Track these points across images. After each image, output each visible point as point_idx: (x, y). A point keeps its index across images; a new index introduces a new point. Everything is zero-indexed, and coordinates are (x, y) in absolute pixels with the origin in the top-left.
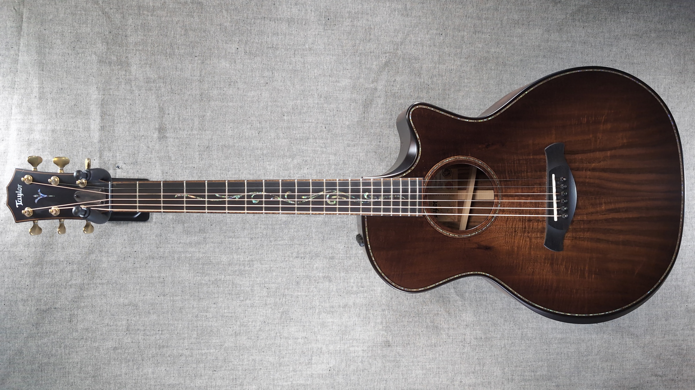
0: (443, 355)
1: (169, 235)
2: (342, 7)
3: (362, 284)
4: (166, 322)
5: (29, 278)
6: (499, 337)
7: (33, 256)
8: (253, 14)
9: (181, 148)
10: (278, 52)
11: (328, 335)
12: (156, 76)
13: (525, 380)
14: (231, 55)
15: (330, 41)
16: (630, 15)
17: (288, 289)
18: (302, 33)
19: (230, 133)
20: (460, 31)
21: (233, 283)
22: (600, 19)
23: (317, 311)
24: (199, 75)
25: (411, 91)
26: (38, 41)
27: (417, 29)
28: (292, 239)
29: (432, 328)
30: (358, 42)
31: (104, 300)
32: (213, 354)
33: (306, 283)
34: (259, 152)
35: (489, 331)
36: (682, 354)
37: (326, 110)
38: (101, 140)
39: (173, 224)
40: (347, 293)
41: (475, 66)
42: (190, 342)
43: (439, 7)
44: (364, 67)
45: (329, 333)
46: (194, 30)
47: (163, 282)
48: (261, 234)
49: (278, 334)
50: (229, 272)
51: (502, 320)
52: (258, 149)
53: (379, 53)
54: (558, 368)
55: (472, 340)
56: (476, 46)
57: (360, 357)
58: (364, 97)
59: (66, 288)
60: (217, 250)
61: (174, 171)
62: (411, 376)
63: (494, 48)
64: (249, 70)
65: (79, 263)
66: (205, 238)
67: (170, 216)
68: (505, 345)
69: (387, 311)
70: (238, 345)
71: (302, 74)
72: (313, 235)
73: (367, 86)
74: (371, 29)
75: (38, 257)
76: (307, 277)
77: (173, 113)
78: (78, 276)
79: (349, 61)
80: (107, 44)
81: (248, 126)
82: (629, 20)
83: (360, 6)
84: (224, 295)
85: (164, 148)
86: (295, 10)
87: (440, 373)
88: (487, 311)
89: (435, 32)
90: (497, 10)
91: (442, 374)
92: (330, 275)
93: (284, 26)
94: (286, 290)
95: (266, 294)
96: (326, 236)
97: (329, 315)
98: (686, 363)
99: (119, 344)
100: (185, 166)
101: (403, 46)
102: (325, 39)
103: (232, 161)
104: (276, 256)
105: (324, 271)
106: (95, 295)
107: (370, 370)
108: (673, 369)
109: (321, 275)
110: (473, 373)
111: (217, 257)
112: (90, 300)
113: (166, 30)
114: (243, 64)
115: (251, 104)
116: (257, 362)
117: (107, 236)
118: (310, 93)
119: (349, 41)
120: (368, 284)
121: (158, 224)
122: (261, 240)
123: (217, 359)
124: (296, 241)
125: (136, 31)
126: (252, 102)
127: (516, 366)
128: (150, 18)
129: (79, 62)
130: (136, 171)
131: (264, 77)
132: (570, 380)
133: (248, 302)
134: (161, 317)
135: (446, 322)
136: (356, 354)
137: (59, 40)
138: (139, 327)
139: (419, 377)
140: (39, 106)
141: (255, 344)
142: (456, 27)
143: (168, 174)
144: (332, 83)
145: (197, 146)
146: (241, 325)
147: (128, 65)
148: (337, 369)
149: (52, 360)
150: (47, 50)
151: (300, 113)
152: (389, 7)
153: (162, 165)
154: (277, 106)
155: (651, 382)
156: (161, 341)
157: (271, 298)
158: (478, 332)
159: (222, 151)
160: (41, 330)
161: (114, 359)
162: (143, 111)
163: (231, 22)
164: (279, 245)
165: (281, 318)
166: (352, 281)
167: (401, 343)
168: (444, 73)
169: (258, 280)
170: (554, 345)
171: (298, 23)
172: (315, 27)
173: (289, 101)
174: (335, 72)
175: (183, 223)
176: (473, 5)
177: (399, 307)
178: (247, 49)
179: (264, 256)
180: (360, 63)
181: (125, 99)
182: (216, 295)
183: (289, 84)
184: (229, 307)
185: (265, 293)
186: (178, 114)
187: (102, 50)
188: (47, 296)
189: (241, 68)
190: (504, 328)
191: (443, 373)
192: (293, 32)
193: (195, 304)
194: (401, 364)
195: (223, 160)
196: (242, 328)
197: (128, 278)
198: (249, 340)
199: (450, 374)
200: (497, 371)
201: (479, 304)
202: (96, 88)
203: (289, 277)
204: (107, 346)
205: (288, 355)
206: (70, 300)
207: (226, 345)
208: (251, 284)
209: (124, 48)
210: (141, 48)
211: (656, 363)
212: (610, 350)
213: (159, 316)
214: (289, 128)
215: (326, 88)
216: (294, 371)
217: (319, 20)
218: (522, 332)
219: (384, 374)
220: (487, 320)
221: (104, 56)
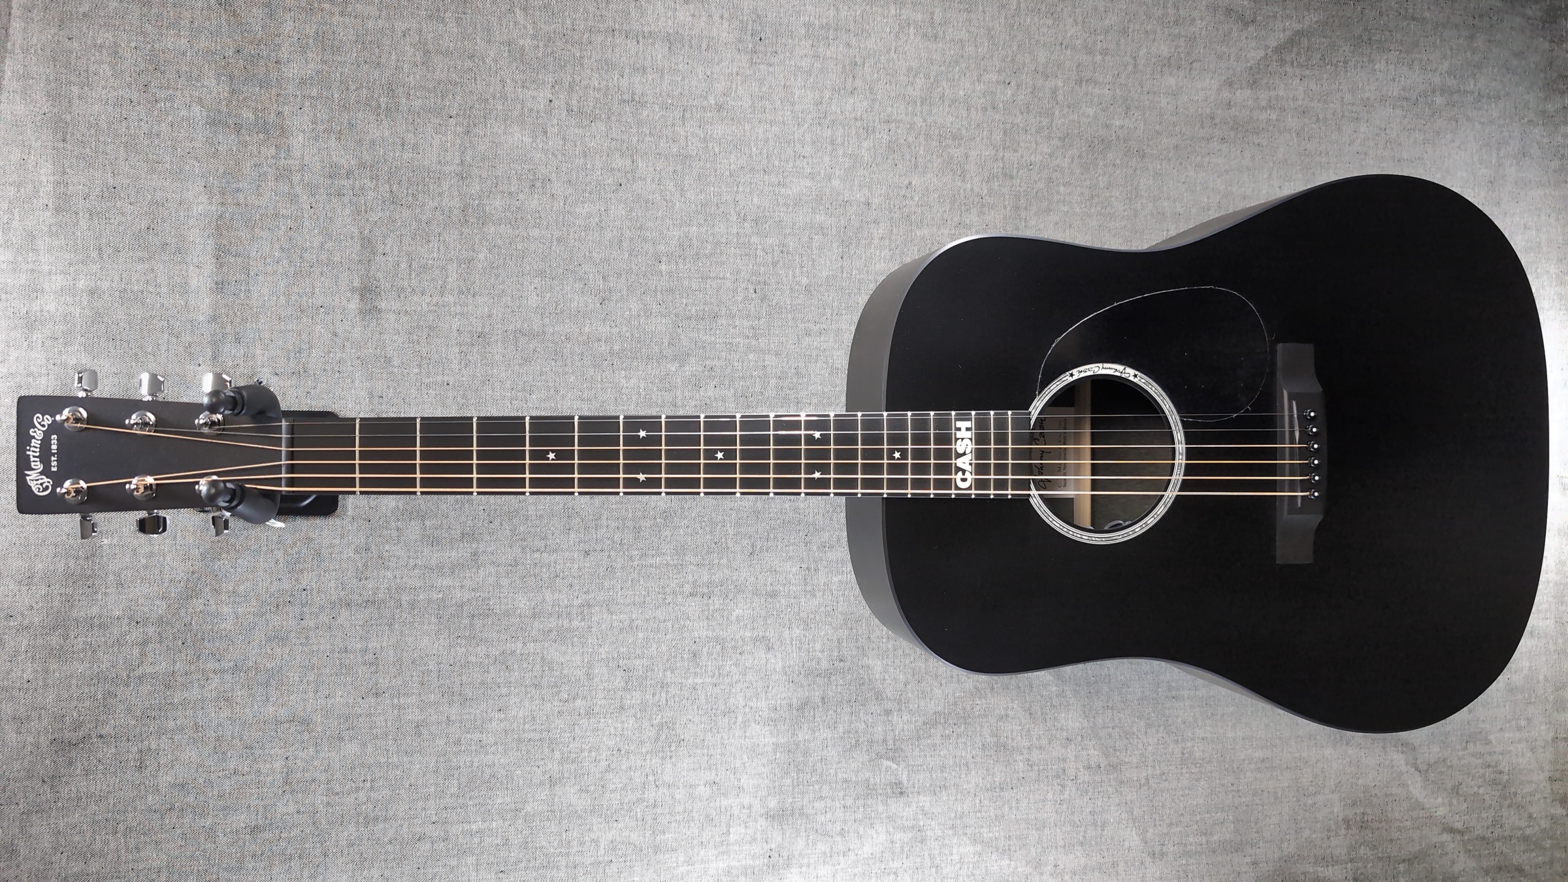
0: (1017, 808)
1: (387, 548)
2: (790, 12)
3: (841, 653)
4: (383, 760)
5: (32, 663)
6: (1135, 761)
7: (42, 607)
8: (586, 20)
9: (415, 337)
10: (645, 113)
11: (765, 775)
12: (352, 163)
13: (1188, 854)
14: (534, 115)
15: (764, 89)
16: (1393, 55)
17: (672, 671)
18: (700, 71)
19: (533, 301)
20: (1047, 77)
21: (543, 659)
22: (1334, 61)
23: (740, 719)
24: (457, 161)
25: (945, 211)
26: (52, 67)
27: (957, 70)
28: (680, 551)
29: (995, 748)
30: (827, 94)
31: (226, 713)
32: (497, 832)
33: (714, 656)
34: (604, 348)
35: (1115, 750)
36: (1500, 784)
37: (756, 249)
38: (215, 316)
39: (398, 520)
40: (806, 676)
41: (1080, 157)
42: (442, 806)
43: (1002, 21)
44: (840, 152)
45: (765, 770)
46: (447, 53)
47: (375, 663)
48: (609, 542)
49: (651, 778)
50: (534, 633)
51: (1142, 723)
52: (599, 340)
53: (874, 122)
54: (1256, 823)
55: (1080, 772)
56: (1081, 111)
57: (838, 823)
58: (842, 222)
59: (127, 685)
60: (505, 582)
61: (400, 392)
62: (949, 859)
63: (1120, 119)
64: (577, 153)
65: (160, 621)
66: (475, 554)
67: (390, 503)
68: (1147, 779)
69: (896, 714)
70: (556, 808)
71: (702, 164)
72: (729, 541)
73: (847, 195)
74: (856, 64)
75: (55, 609)
76: (717, 640)
77: (396, 253)
78: (160, 655)
79: (808, 137)
80: (231, 78)
81: (578, 286)
82: (1392, 67)
83: (832, 13)
84: (523, 689)
85: (374, 337)
86: (683, 15)
87: (1013, 848)
88: (1110, 705)
89: (994, 77)
90: (1124, 32)
91: (1015, 851)
92: (767, 635)
93: (659, 52)
94: (669, 673)
95: (623, 684)
96: (759, 544)
97: (767, 728)
98: (1508, 802)
99: (266, 819)
100: (427, 381)
101: (925, 108)
102: (754, 84)
103: (538, 368)
104: (643, 592)
105: (756, 625)
106: (203, 700)
107: (860, 852)
108: (1484, 815)
109: (748, 634)
110: (1082, 844)
111: (506, 597)
112: (189, 713)
113: (377, 50)
114: (564, 139)
115: (583, 234)
116: (602, 847)
117: (233, 554)
118: (721, 210)
119: (808, 92)
120: (854, 652)
121: (361, 522)
122: (609, 556)
123: (506, 842)
124: (689, 558)
125: (304, 49)
126: (586, 228)
127: (1171, 824)
128: (336, 19)
129: (160, 122)
130: (305, 394)
131: (612, 169)
132: (1280, 848)
133: (579, 703)
134: (370, 749)
135: (1024, 734)
136: (828, 815)
137: (105, 67)
138: (317, 775)
139: (966, 861)
140: (54, 229)
141: (596, 803)
142: (1041, 68)
143: (385, 399)
144: (771, 188)
145: (455, 334)
146: (563, 760)
147: (283, 131)
148: (785, 854)
149: (94, 866)
150: (76, 90)
151: (697, 256)
152: (896, 16)
153: (370, 377)
154: (645, 240)
155: (1443, 845)
156: (371, 806)
157: (634, 693)
158: (1092, 752)
159: (516, 345)
160: (64, 792)
161: (254, 856)
162: (322, 245)
163: (534, 37)
164: (651, 566)
165: (657, 739)
166: (818, 646)
167: (928, 785)
168: (1015, 171)
169: (601, 650)
170: (1248, 774)
171: (691, 47)
172: (729, 55)
173: (671, 227)
174: (776, 163)
175: (423, 519)
176: (1075, 20)
177: (922, 704)
178: (574, 102)
179: (617, 593)
180: (833, 142)
181: (276, 216)
182: (504, 691)
183: (671, 185)
184: (534, 718)
185: (619, 682)
186: (408, 254)
187: (219, 93)
188: (80, 705)
189: (560, 149)
190: (1145, 741)
191: (1018, 849)
192: (680, 66)
193: (454, 712)
194: (928, 833)
195: (517, 367)
196: (565, 766)
197: (286, 656)
198: (583, 795)
199: (1033, 850)
200: (1132, 839)
201: (1092, 691)
202: (202, 189)
203: (674, 643)
204: (235, 825)
205: (673, 824)
206: (139, 714)
207: (529, 808)
208: (586, 660)
209: (273, 93)
210: (314, 93)
211: (1450, 805)
212: (1360, 781)
213: (364, 745)
214: (671, 291)
215: (755, 200)
216: (689, 862)
217: (740, 40)
218: (1183, 748)
219: (890, 859)
220: (1109, 725)
221: (224, 108)
